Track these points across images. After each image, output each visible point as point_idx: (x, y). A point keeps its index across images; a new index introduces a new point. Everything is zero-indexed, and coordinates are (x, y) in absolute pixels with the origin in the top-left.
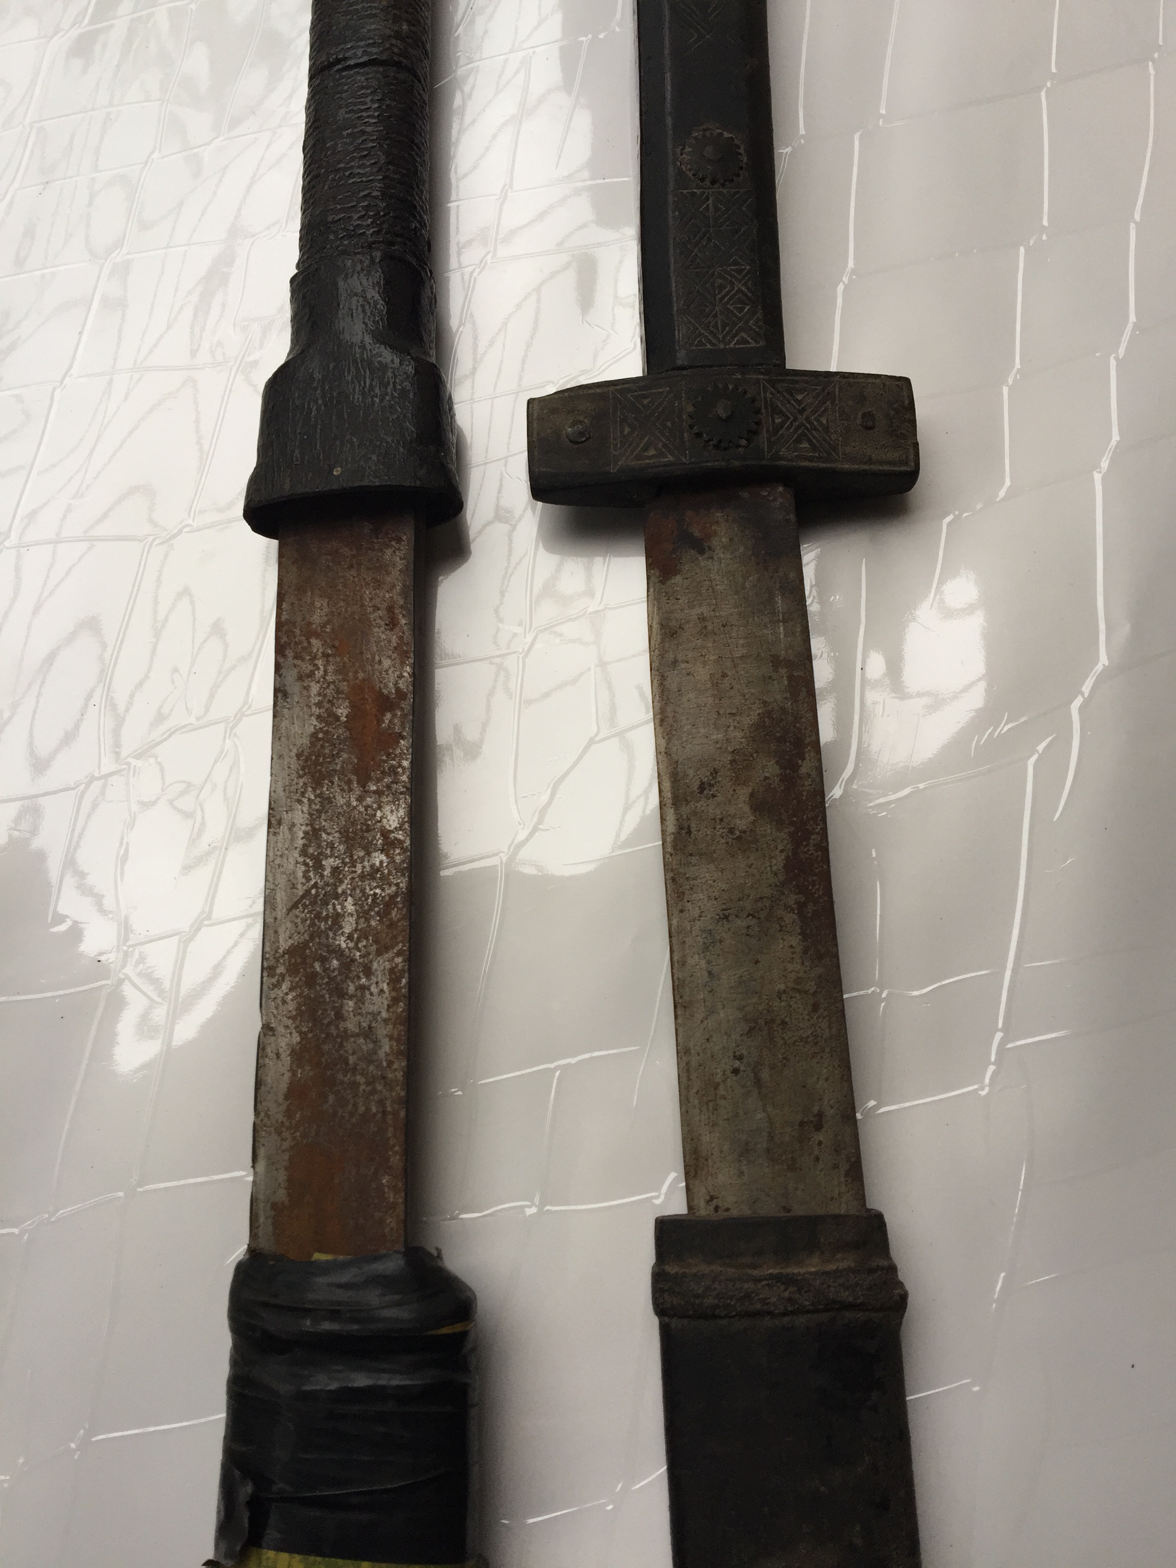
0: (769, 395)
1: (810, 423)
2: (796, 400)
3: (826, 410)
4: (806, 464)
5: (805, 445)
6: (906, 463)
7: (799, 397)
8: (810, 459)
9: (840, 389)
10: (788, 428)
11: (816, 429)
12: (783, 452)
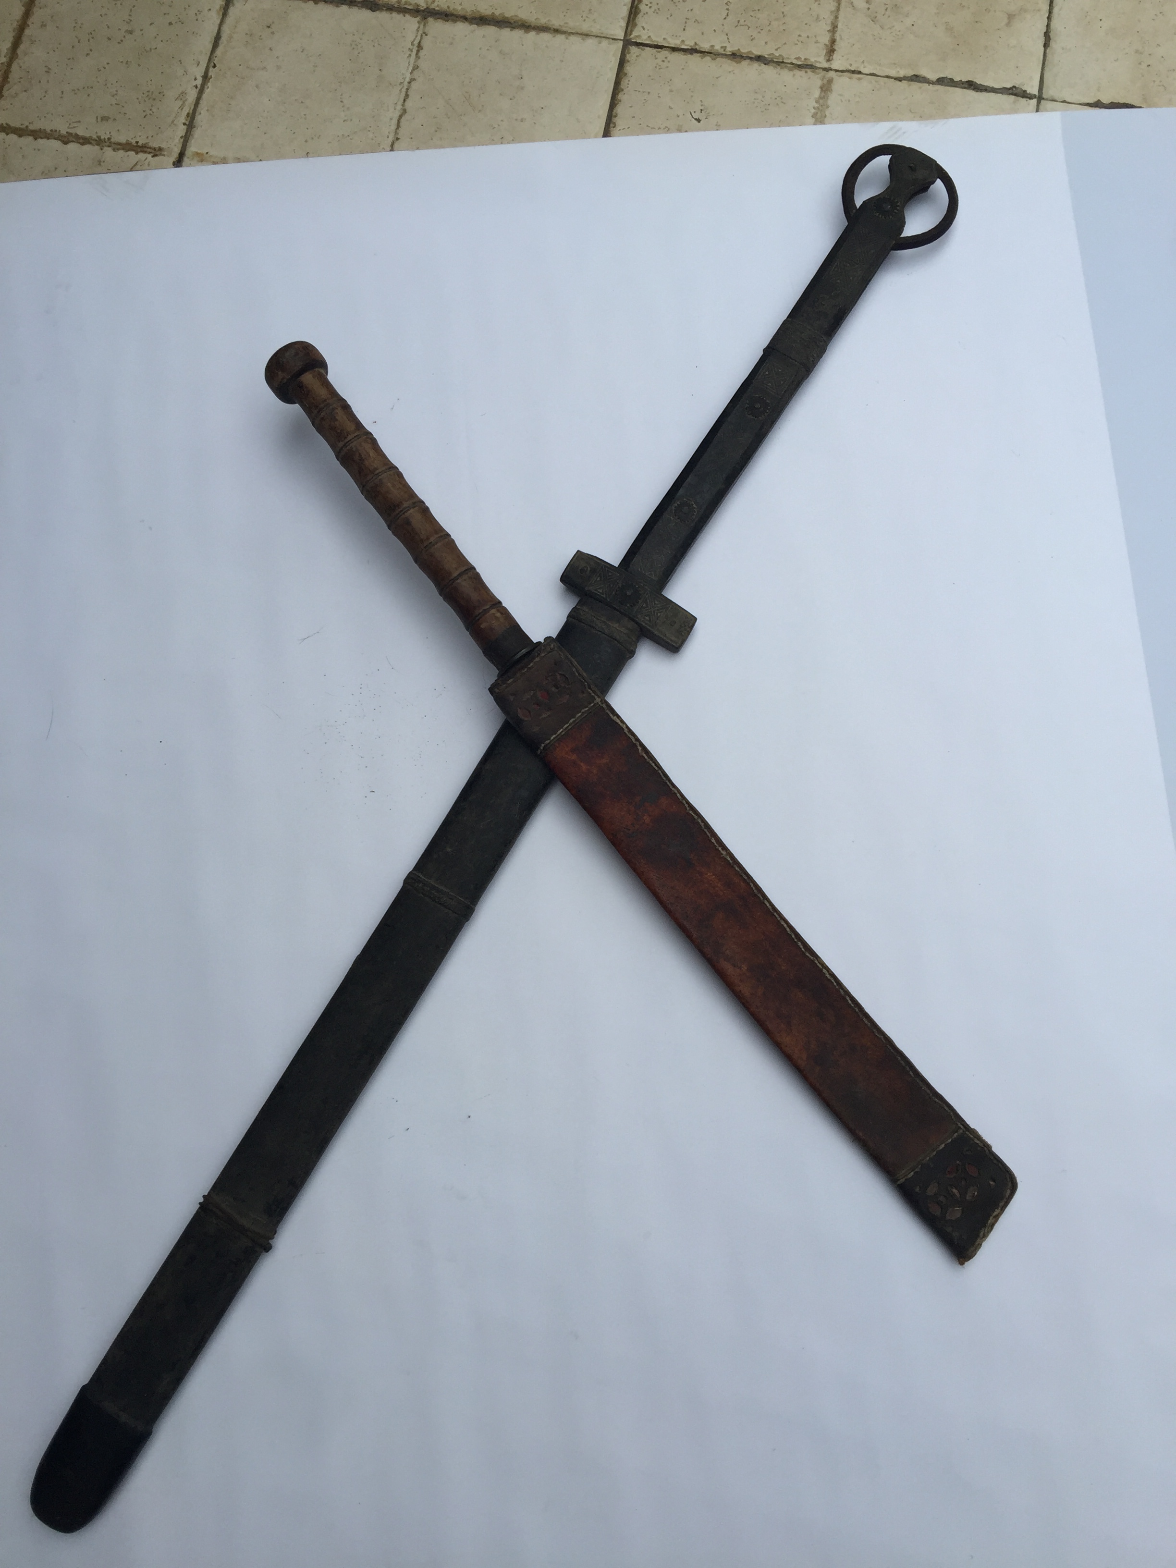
0: (647, 596)
1: (654, 612)
2: (655, 604)
3: (662, 612)
4: (644, 624)
5: (647, 618)
6: (676, 643)
7: (656, 603)
8: (646, 624)
9: (671, 608)
10: (646, 610)
11: (655, 616)
12: (639, 616)
